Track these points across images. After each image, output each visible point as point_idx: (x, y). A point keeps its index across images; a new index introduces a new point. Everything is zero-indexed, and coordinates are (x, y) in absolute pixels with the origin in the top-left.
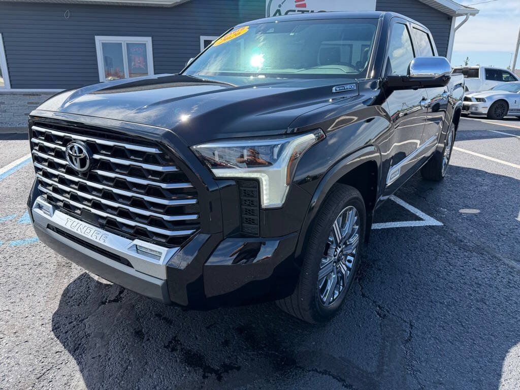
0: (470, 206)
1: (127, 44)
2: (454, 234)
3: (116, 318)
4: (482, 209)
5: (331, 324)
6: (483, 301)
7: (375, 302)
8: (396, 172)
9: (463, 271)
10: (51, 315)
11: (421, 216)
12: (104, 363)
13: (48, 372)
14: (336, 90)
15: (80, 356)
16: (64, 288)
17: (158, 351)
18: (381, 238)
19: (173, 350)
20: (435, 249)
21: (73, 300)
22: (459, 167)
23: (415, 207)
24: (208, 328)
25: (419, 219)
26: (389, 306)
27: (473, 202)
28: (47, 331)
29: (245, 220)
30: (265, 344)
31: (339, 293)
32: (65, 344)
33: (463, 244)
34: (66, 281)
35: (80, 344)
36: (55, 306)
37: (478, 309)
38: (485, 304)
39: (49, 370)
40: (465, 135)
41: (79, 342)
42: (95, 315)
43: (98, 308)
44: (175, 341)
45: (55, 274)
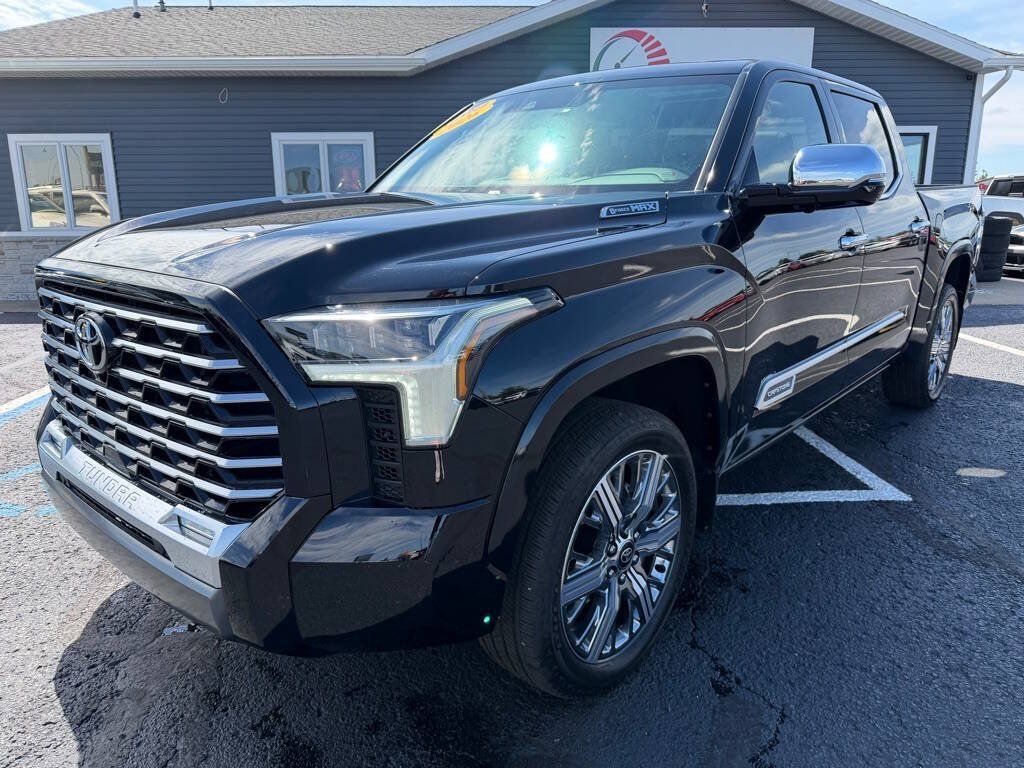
0: (982, 461)
1: (329, 146)
2: (931, 521)
3: (178, 664)
4: (1010, 469)
5: (607, 702)
6: (962, 669)
7: (714, 659)
8: (784, 382)
9: (933, 600)
10: (61, 650)
11: (866, 481)
12: (125, 752)
13: (17, 762)
14: (608, 212)
15: (88, 735)
16: (102, 600)
17: (235, 734)
18: (765, 525)
19: (267, 734)
20: (881, 551)
21: (112, 622)
22: (976, 380)
23: (859, 462)
24: (348, 694)
25: (861, 486)
26: (745, 670)
27: (992, 452)
28: (44, 682)
29: (380, 470)
30: (455, 735)
31: (632, 635)
32: (68, 709)
33: (945, 542)
34: (111, 584)
35: (94, 711)
36: (74, 632)
37: (944, 686)
38: (968, 677)
39: (20, 757)
40: (1006, 314)
41: (94, 707)
42: (142, 655)
43: (153, 641)
44: (276, 716)
45: (97, 570)
